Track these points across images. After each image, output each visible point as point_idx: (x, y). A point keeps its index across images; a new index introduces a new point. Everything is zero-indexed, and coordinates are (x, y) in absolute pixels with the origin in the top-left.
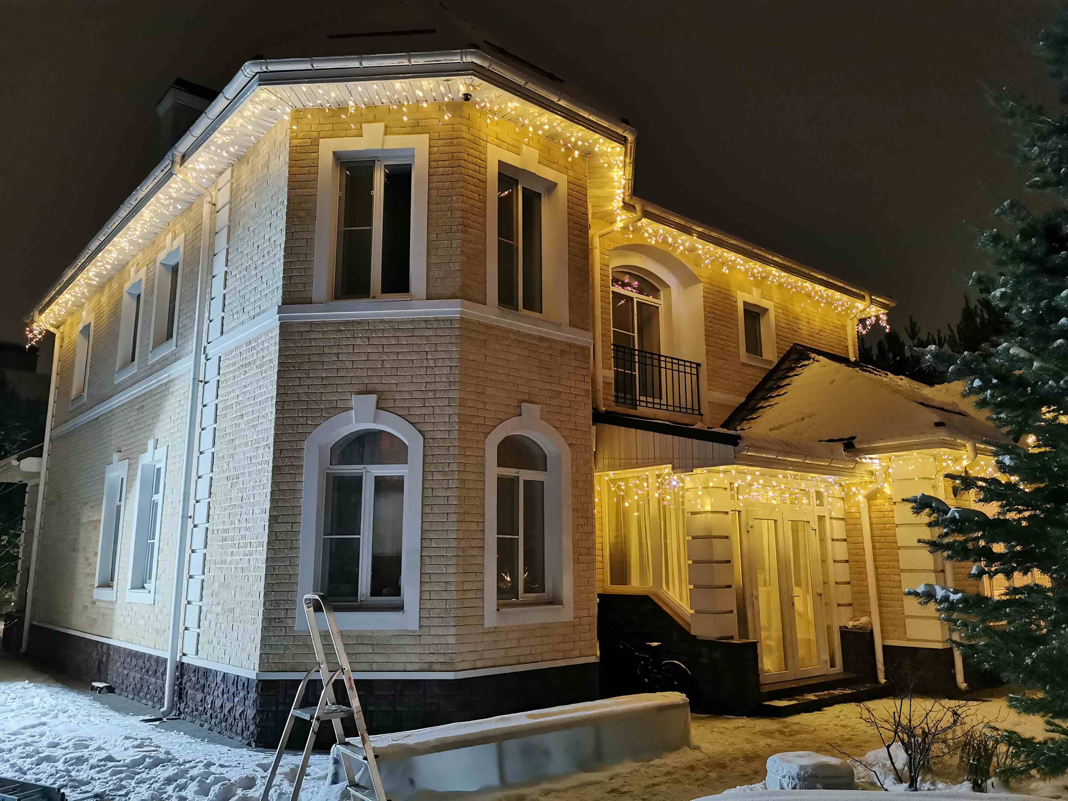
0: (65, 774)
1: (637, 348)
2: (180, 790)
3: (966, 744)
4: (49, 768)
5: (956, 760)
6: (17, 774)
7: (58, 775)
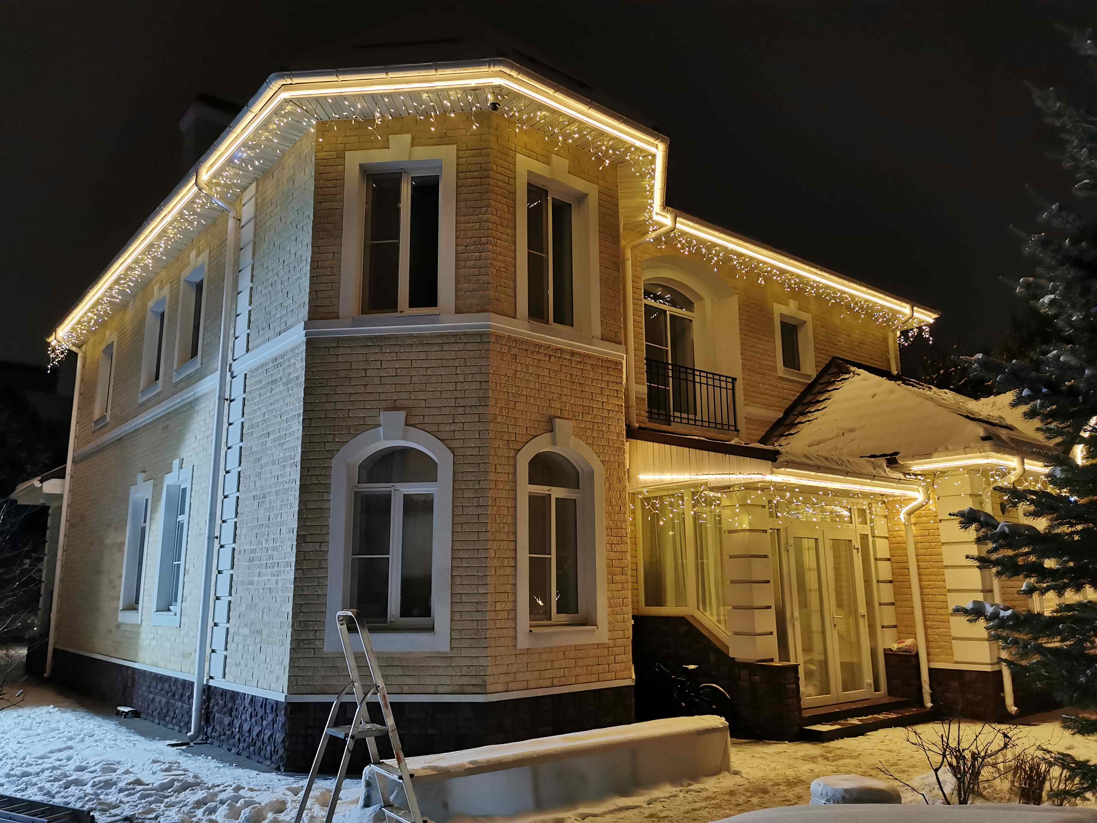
0: (93, 797)
1: (670, 362)
2: (210, 814)
3: (1017, 768)
4: (77, 791)
5: (1006, 785)
6: (45, 797)
7: (87, 798)
